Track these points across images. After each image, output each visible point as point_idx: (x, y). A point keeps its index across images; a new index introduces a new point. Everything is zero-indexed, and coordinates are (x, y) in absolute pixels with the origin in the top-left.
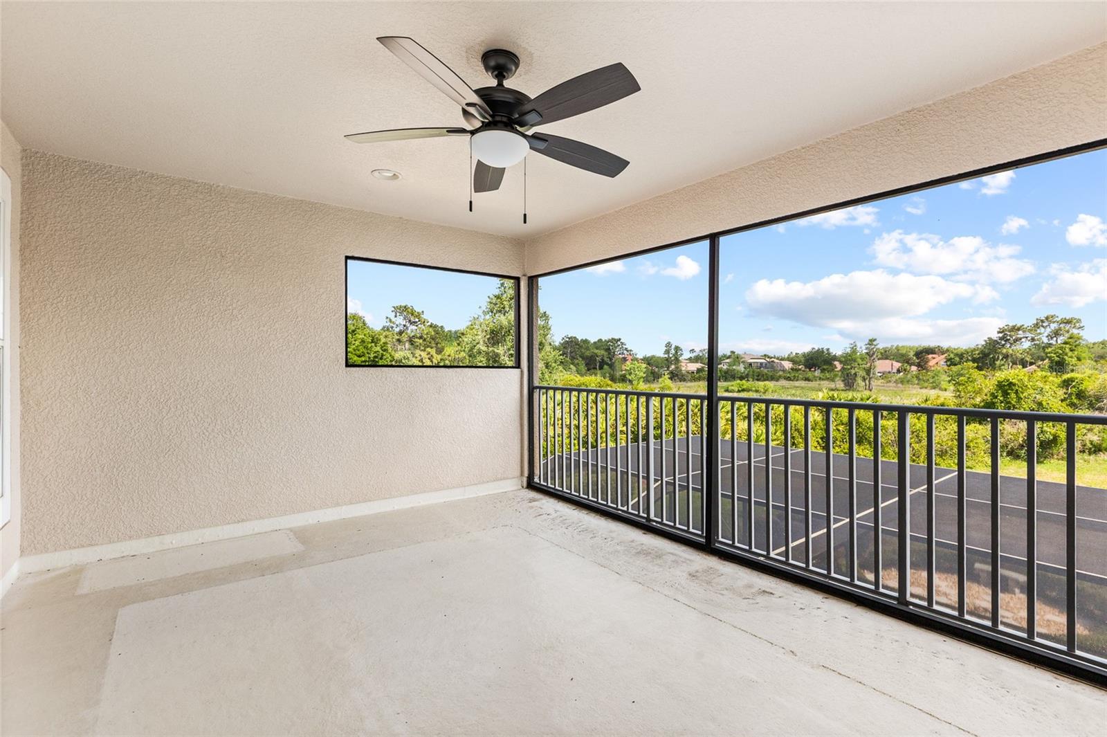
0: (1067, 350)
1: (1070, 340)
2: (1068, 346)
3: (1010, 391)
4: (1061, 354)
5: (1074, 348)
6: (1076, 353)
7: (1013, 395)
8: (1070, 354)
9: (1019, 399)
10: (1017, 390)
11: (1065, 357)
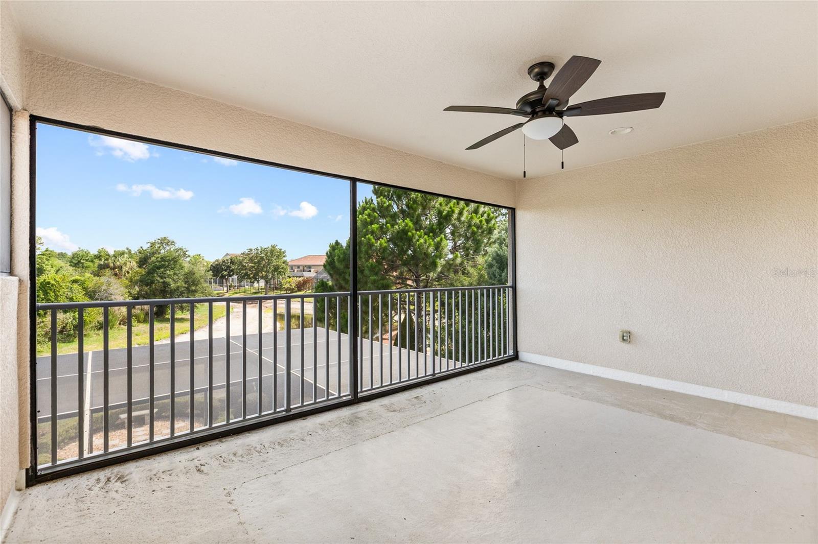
0: (45, 260)
1: (46, 253)
2: (45, 257)
3: (49, 291)
4: (40, 263)
5: (48, 258)
6: (50, 262)
7: (52, 294)
8: (46, 263)
9: (57, 296)
10: (54, 289)
11: (44, 265)
